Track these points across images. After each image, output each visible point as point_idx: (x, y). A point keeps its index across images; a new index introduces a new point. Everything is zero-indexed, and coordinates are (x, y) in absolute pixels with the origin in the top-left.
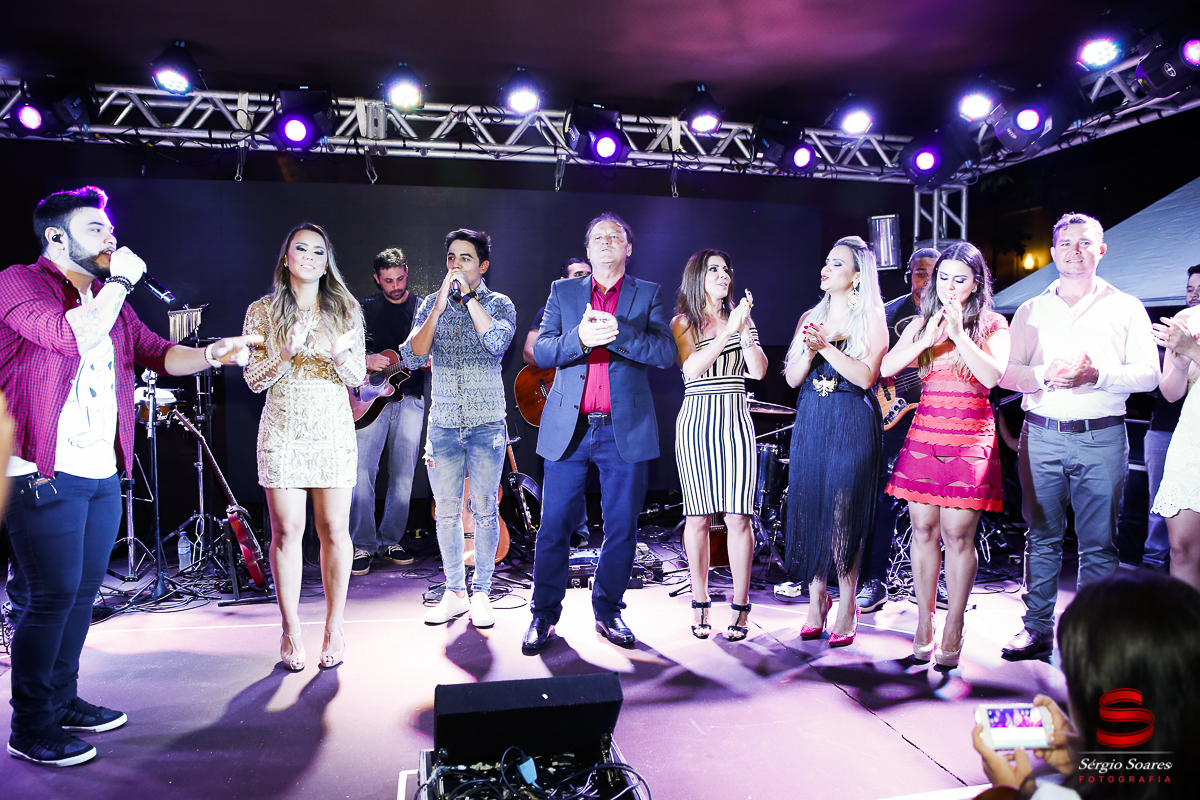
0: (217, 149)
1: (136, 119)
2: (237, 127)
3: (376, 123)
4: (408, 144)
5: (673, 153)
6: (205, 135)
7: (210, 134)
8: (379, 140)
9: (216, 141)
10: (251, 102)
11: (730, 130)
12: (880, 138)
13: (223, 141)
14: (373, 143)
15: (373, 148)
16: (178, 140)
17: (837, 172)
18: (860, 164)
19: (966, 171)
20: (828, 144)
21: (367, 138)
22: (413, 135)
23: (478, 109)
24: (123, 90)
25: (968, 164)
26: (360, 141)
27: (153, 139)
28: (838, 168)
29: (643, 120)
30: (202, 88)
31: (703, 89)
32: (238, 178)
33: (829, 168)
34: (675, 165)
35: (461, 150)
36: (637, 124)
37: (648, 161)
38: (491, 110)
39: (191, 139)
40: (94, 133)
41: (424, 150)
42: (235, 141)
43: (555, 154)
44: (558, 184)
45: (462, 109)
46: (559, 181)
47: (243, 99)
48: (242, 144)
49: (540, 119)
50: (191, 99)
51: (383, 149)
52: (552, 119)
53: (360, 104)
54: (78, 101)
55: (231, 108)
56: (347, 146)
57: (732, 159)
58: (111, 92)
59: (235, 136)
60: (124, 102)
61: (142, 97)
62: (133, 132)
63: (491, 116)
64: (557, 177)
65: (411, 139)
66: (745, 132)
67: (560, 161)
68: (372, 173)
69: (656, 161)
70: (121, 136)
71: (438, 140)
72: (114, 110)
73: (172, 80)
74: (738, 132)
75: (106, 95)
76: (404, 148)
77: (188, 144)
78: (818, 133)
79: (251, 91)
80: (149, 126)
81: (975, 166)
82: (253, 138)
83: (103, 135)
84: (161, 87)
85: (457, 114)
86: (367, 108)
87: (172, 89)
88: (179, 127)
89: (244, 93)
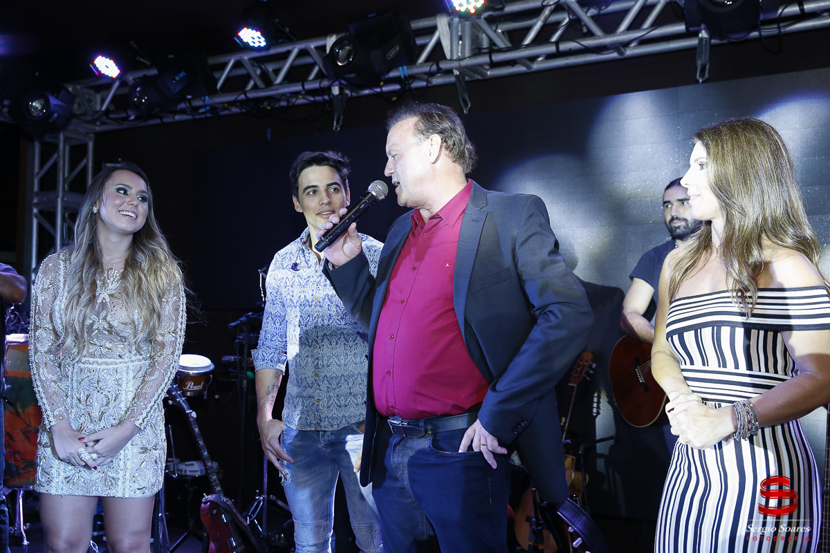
3: (460, 40)
4: (497, 57)
6: (300, 88)
7: (303, 86)
8: (465, 59)
9: (315, 93)
13: (321, 91)
15: (462, 71)
16: (287, 98)
21: (453, 59)
22: (502, 46)
26: (444, 66)
32: (336, 129)
39: (291, 94)
40: (217, 103)
41: (533, 60)
42: (329, 89)
44: (703, 74)
46: (703, 70)
47: (330, 43)
48: (335, 92)
50: (289, 53)
53: (442, 24)
54: (182, 74)
55: (324, 55)
58: (229, 61)
64: (699, 63)
65: (499, 51)
67: (701, 39)
68: (465, 101)
71: (529, 46)
73: (251, 36)
75: (222, 66)
80: (256, 88)
83: (230, 105)
85: (553, 9)
86: (450, 25)
87: (256, 45)
88: (280, 84)
89: (332, 36)
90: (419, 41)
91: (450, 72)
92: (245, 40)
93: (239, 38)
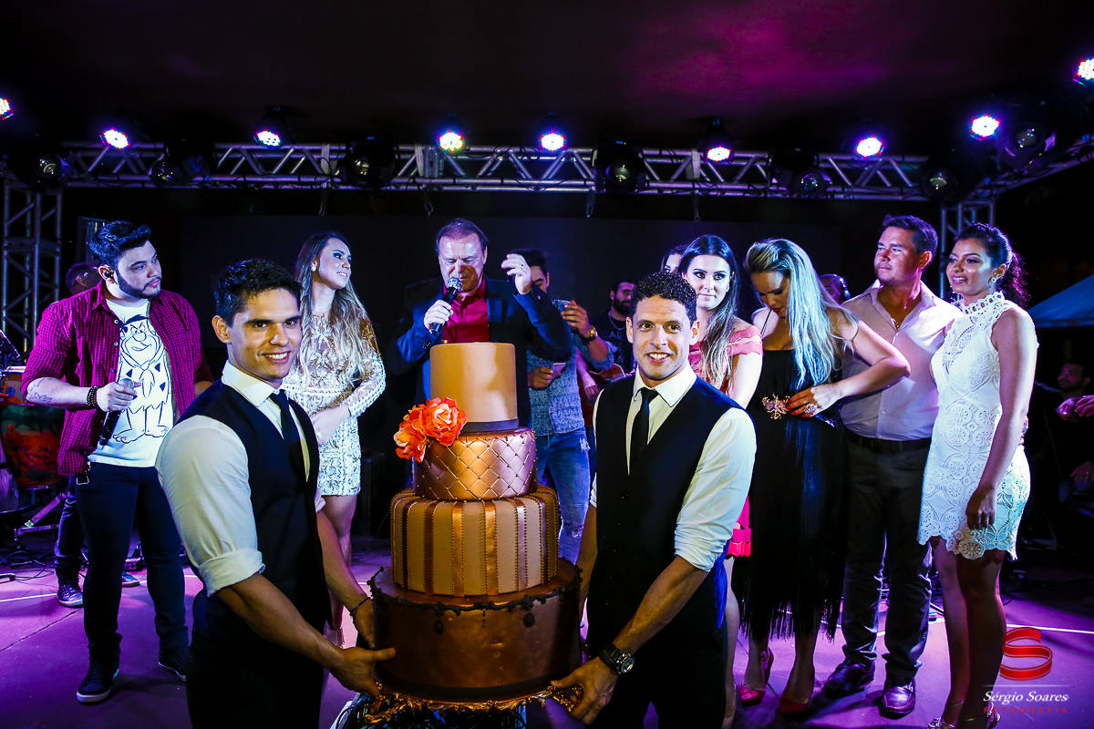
0: (307, 190)
1: (247, 169)
2: (320, 172)
3: (431, 164)
4: (459, 181)
5: (694, 181)
6: (296, 179)
7: (299, 179)
8: (434, 178)
9: (305, 183)
10: (332, 152)
11: (748, 159)
12: (899, 159)
13: (311, 184)
14: (428, 181)
15: (430, 185)
16: (276, 184)
17: (854, 193)
18: (883, 184)
19: (985, 188)
20: (845, 166)
21: (424, 177)
22: (462, 174)
23: (518, 149)
24: (237, 147)
25: (987, 181)
26: (418, 180)
27: (258, 184)
28: (855, 190)
29: (665, 153)
30: (293, 142)
31: (718, 123)
32: (322, 213)
33: (846, 190)
34: (697, 192)
35: (502, 185)
36: (660, 156)
37: (671, 189)
38: (528, 150)
39: (287, 183)
40: (215, 182)
41: (474, 186)
42: (320, 183)
43: (585, 186)
44: (589, 212)
45: (505, 149)
46: (590, 209)
47: (326, 149)
48: (325, 185)
49: (573, 155)
50: (287, 151)
51: (439, 186)
52: (582, 155)
53: (418, 150)
54: (200, 158)
55: (315, 157)
56: (407, 184)
57: (749, 185)
58: (228, 148)
59: (319, 179)
60: (239, 156)
61: (249, 151)
62: (242, 179)
63: (529, 155)
64: (588, 206)
65: (461, 177)
66: (763, 159)
67: (591, 191)
68: (428, 206)
69: (678, 189)
70: (234, 182)
71: (484, 176)
72: (231, 162)
73: (268, 138)
74: (757, 160)
75: (225, 151)
76: (455, 184)
77: (285, 187)
78: (835, 158)
79: (331, 142)
80: (254, 174)
81: (993, 183)
82: (332, 181)
83: (221, 182)
84: (261, 143)
85: (500, 154)
86: (424, 152)
87: (269, 144)
88: (293, 174)
89: (326, 144)
90: (403, 157)
91: (419, 185)
92: (261, 139)
93: (257, 137)
